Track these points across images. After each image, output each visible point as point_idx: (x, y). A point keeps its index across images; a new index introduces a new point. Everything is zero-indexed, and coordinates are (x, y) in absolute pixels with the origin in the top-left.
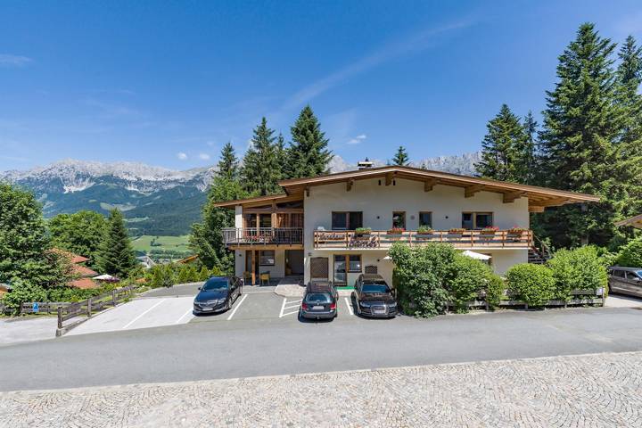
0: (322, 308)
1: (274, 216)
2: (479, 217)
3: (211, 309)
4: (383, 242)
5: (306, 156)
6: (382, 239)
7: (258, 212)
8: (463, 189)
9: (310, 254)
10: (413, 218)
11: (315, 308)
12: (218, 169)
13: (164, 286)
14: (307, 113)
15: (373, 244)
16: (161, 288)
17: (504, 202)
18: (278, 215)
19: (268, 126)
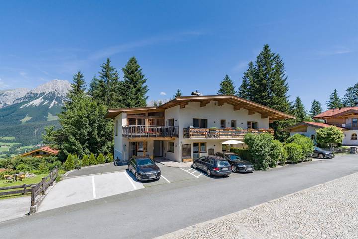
0: (227, 169)
1: (147, 120)
2: (253, 124)
3: (155, 177)
4: (222, 135)
5: (135, 87)
6: (221, 134)
7: (136, 117)
8: (247, 110)
9: (182, 142)
10: (229, 123)
11: (223, 169)
12: (72, 89)
13: (75, 168)
14: (133, 61)
15: (217, 136)
16: (74, 170)
17: (262, 118)
18: (149, 120)
19: (111, 65)
